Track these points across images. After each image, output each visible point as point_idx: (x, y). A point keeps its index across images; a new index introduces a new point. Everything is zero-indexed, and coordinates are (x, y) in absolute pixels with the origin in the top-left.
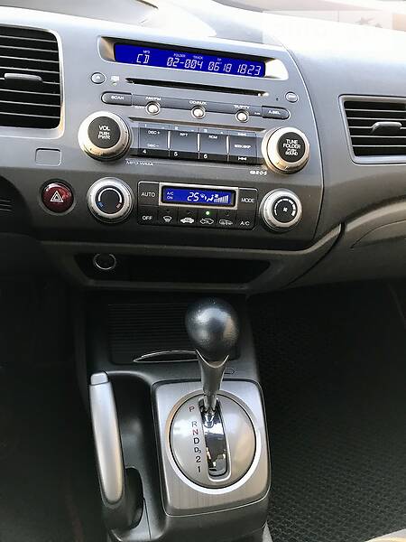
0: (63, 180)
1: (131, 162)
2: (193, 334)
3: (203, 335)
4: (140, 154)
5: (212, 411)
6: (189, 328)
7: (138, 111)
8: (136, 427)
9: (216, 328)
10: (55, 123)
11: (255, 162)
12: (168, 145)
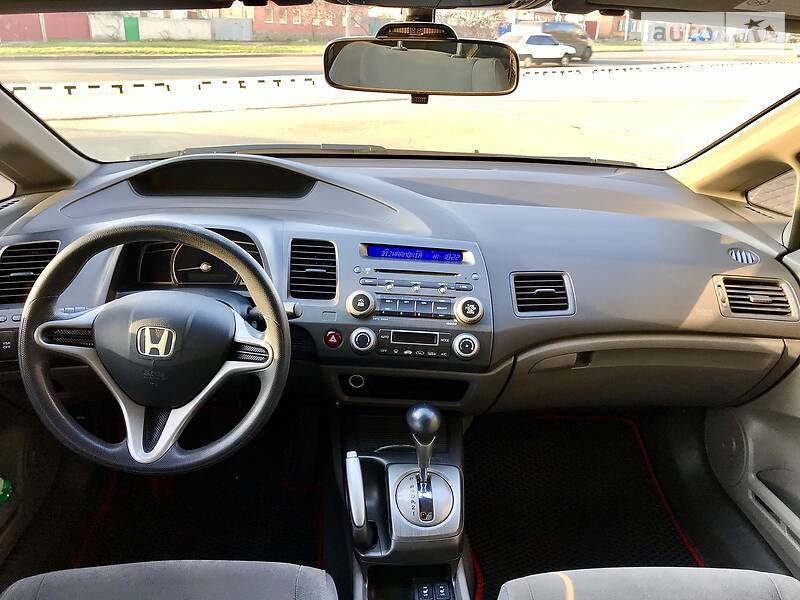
0: (335, 328)
1: (375, 318)
2: (410, 424)
3: (417, 425)
4: (380, 314)
5: (425, 483)
6: (409, 420)
7: (381, 289)
8: (375, 494)
9: (425, 421)
10: (332, 296)
11: (450, 317)
12: (397, 308)
